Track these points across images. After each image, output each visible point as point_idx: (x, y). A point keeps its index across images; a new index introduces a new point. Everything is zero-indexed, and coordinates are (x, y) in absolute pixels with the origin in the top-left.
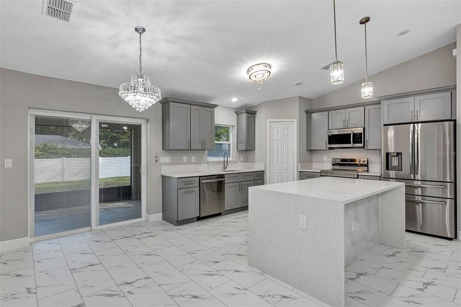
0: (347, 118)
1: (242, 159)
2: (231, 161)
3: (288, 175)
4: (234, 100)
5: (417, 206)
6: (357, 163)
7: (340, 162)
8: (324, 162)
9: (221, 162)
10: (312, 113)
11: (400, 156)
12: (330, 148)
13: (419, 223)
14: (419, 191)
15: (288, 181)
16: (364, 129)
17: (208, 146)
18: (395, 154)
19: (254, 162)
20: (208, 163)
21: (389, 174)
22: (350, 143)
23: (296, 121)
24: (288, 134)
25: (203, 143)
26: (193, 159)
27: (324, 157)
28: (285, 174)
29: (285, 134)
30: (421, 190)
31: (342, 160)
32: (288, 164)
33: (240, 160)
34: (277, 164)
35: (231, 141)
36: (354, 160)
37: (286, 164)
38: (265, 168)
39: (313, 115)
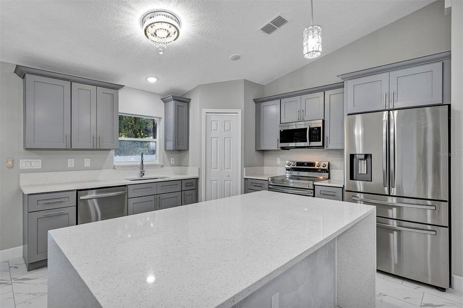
0: (303, 108)
1: (172, 162)
2: (157, 166)
3: (230, 183)
4: (152, 80)
5: (391, 235)
6: (316, 167)
7: (295, 167)
8: (277, 166)
10: (263, 102)
11: (369, 159)
12: (283, 148)
13: (393, 260)
14: (393, 213)
15: (230, 196)
16: (324, 121)
18: (363, 157)
19: (187, 166)
20: (114, 168)
21: (355, 186)
22: (306, 141)
23: (240, 111)
24: (230, 130)
25: (96, 140)
26: (87, 163)
27: (278, 159)
28: (226, 182)
29: (226, 129)
30: (397, 210)
31: (298, 164)
32: (230, 168)
33: (170, 163)
34: (217, 168)
35: (157, 138)
36: (312, 164)
37: (227, 169)
38: (199, 175)
39: (263, 104)
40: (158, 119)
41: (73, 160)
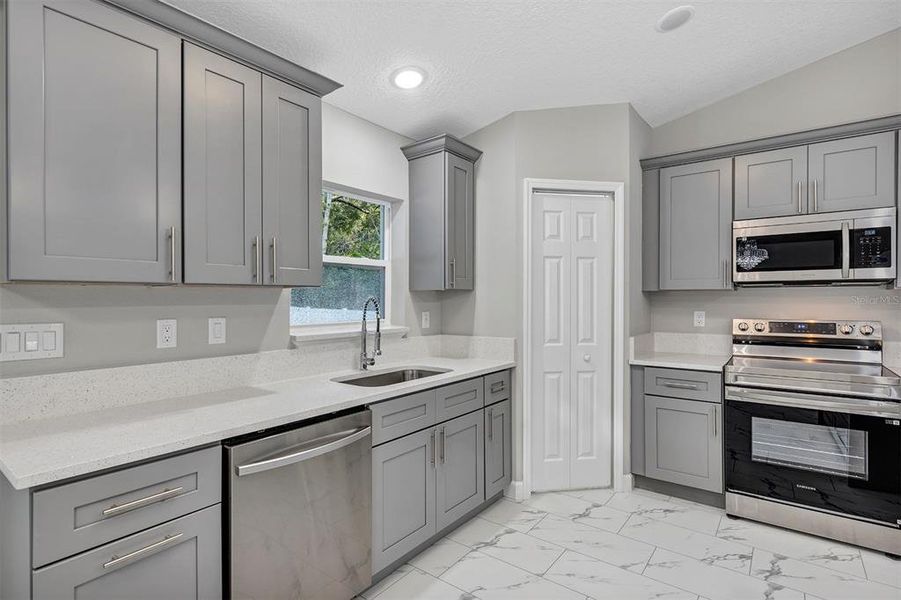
0: (816, 178)
1: (426, 324)
2: (392, 335)
3: (592, 380)
4: (409, 80)
6: (838, 335)
7: (766, 334)
8: (698, 330)
9: (350, 339)
10: (665, 166)
16: (897, 212)
17: (287, 270)
19: (472, 335)
20: (293, 347)
22: (839, 266)
25: (262, 254)
26: (217, 331)
27: (696, 313)
28: (581, 375)
29: (581, 235)
32: (590, 340)
33: (420, 325)
34: (557, 340)
35: (386, 258)
36: (830, 328)
37: (584, 340)
38: (516, 359)
39: (667, 173)
40: (388, 206)
41: (173, 323)
